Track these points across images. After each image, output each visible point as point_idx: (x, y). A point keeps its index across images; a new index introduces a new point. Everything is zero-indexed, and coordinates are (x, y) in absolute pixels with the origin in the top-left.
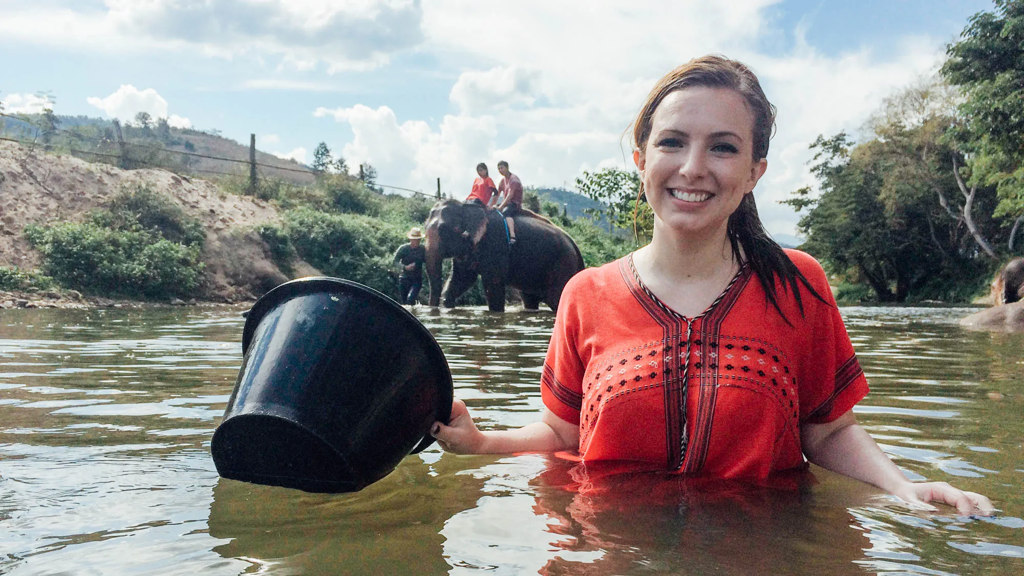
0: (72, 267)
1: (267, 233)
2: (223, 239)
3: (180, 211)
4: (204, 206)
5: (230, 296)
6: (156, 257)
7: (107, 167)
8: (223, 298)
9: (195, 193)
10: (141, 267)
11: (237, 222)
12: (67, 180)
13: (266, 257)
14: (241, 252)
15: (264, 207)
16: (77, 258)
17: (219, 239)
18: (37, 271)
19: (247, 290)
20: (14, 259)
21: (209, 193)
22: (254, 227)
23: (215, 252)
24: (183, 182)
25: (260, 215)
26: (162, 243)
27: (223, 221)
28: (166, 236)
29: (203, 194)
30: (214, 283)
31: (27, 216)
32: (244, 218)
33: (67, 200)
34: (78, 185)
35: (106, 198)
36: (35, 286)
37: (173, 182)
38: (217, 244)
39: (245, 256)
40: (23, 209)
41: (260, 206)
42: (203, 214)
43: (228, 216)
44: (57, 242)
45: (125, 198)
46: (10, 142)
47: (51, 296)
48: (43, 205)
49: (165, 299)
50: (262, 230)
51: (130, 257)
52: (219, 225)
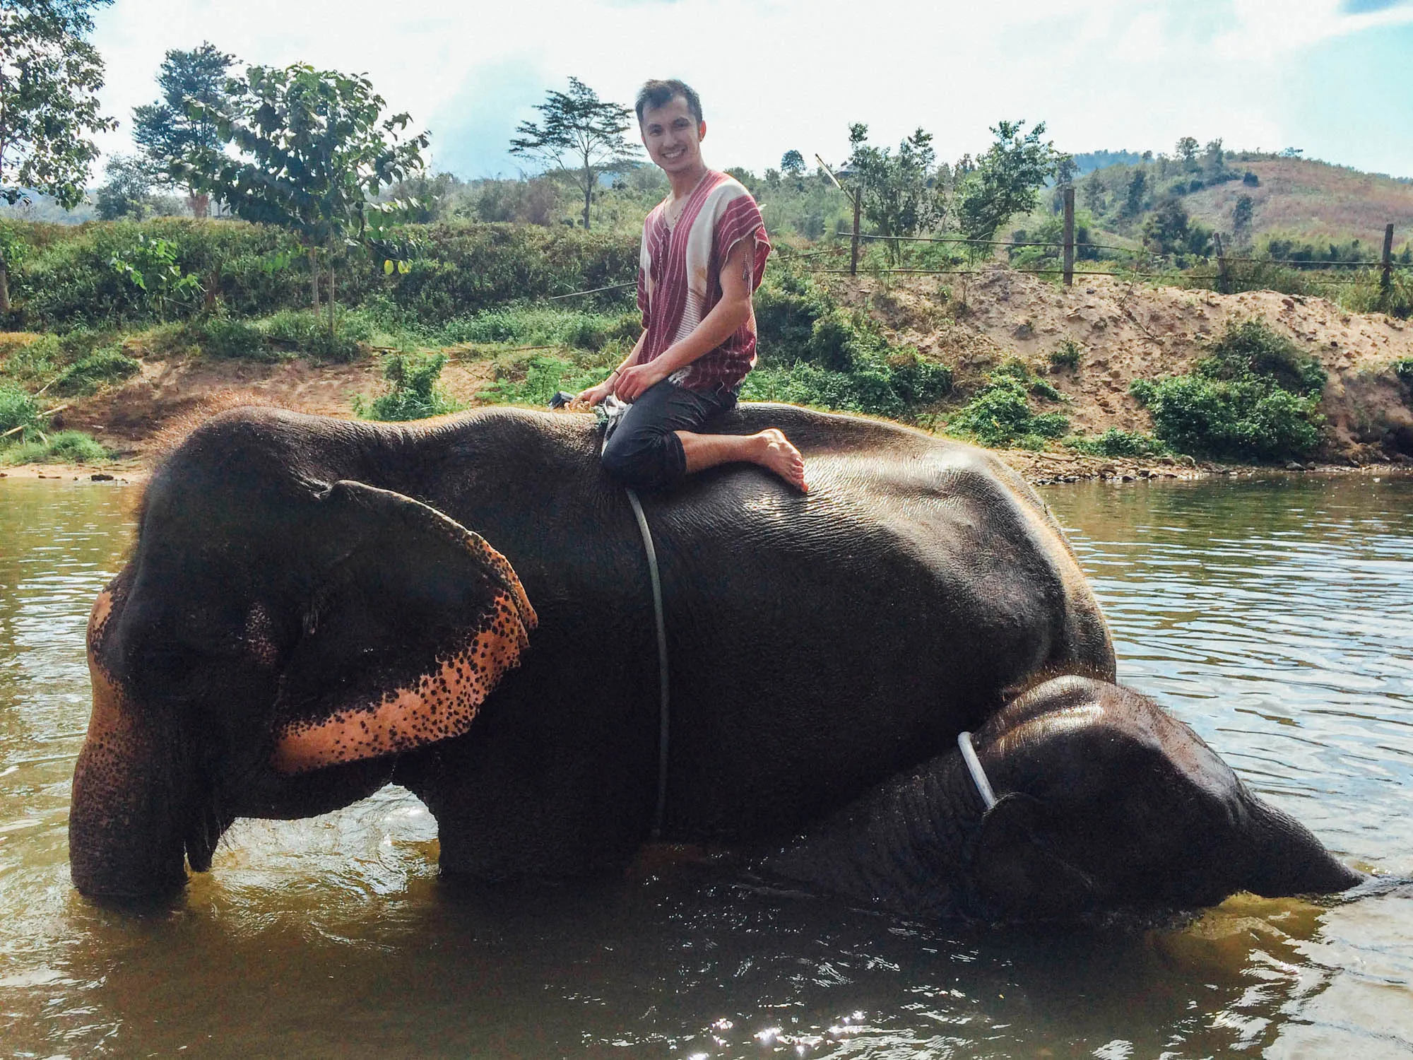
0: (1184, 428)
1: (1407, 370)
2: (1347, 381)
3: (1295, 349)
4: (1323, 338)
5: (1355, 457)
6: (1271, 412)
7: (1203, 293)
8: (1347, 459)
9: (1311, 320)
10: (1255, 426)
11: (1367, 356)
12: (1167, 319)
13: (1404, 403)
14: (1371, 398)
15: (1400, 329)
16: (1189, 418)
17: (1342, 381)
18: (1150, 434)
19: (1377, 449)
20: (1126, 420)
21: (1329, 317)
22: (1390, 363)
23: (1337, 398)
24: (1297, 305)
25: (1395, 341)
26: (1278, 395)
27: (1348, 356)
28: (1281, 386)
29: (1321, 320)
30: (1336, 439)
31: (1132, 369)
32: (1375, 350)
33: (1168, 344)
34: (1178, 323)
35: (1210, 338)
36: (1150, 451)
37: (1285, 307)
38: (1340, 387)
39: (1376, 404)
40: (1128, 361)
41: (1394, 328)
42: (1323, 349)
43: (1354, 348)
44: (1168, 401)
45: (1232, 337)
46: (1104, 276)
47: (1166, 462)
48: (1146, 354)
49: (1280, 462)
50: (1401, 367)
51: (1242, 415)
52: (1343, 362)
